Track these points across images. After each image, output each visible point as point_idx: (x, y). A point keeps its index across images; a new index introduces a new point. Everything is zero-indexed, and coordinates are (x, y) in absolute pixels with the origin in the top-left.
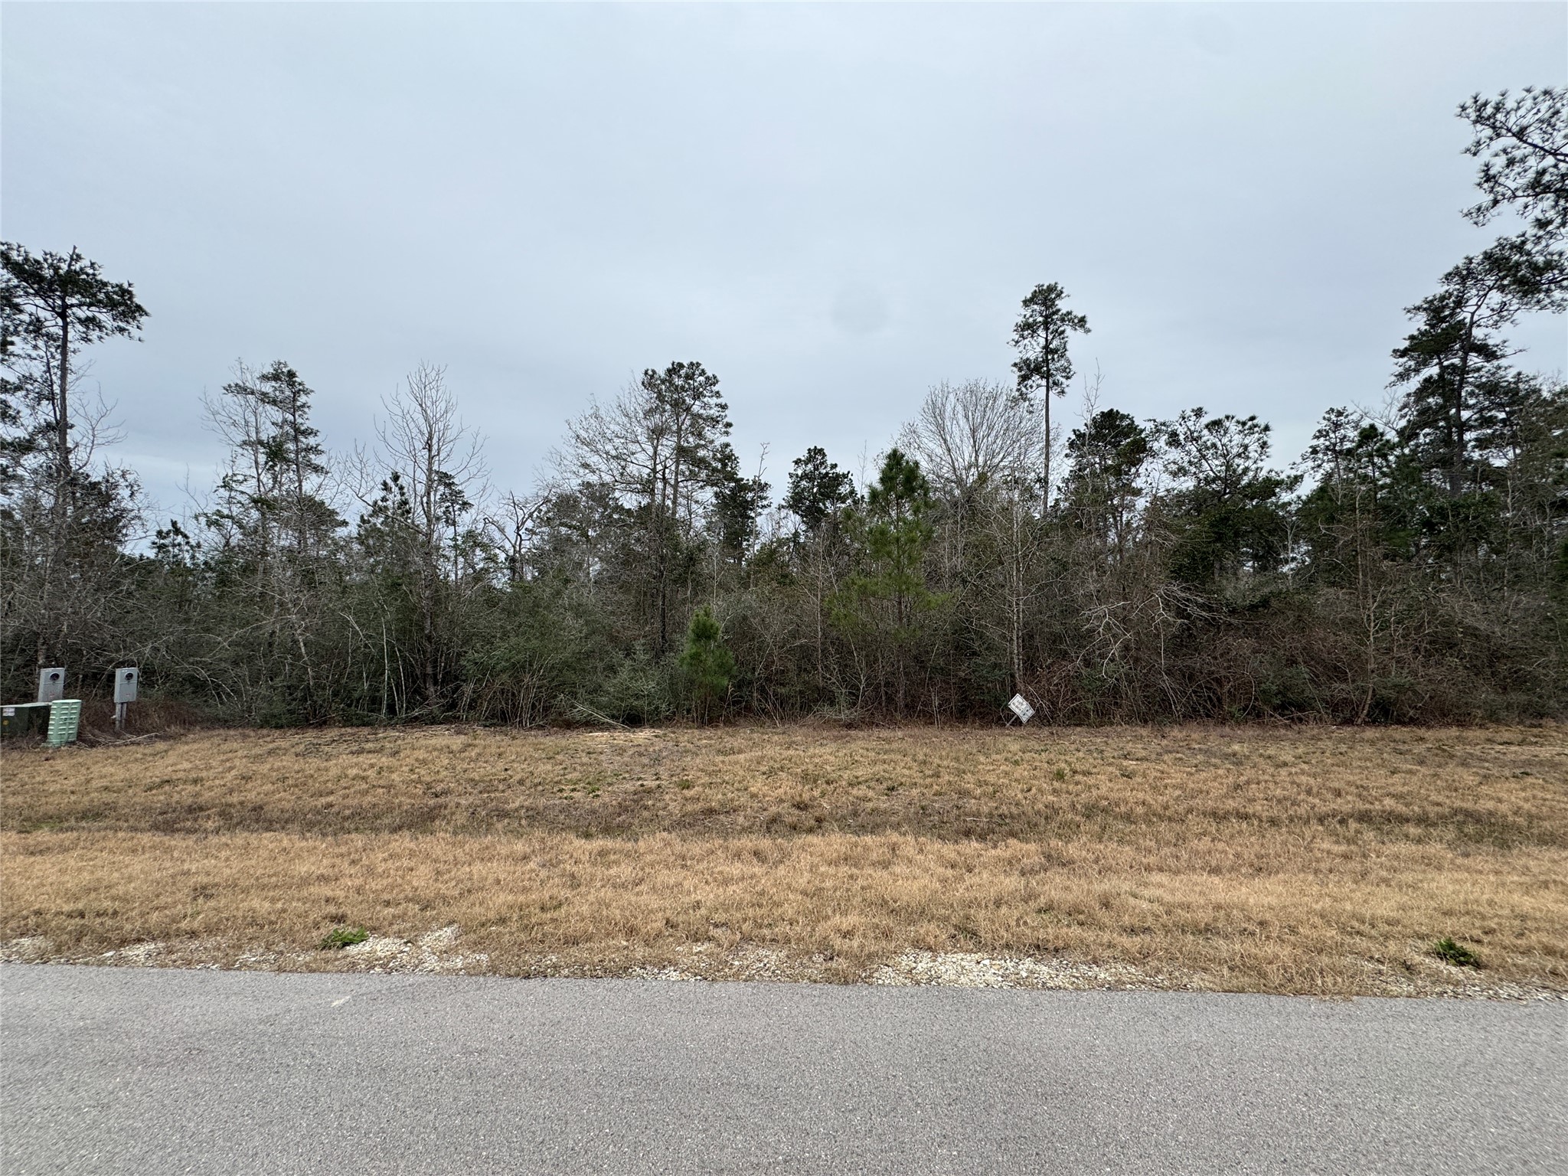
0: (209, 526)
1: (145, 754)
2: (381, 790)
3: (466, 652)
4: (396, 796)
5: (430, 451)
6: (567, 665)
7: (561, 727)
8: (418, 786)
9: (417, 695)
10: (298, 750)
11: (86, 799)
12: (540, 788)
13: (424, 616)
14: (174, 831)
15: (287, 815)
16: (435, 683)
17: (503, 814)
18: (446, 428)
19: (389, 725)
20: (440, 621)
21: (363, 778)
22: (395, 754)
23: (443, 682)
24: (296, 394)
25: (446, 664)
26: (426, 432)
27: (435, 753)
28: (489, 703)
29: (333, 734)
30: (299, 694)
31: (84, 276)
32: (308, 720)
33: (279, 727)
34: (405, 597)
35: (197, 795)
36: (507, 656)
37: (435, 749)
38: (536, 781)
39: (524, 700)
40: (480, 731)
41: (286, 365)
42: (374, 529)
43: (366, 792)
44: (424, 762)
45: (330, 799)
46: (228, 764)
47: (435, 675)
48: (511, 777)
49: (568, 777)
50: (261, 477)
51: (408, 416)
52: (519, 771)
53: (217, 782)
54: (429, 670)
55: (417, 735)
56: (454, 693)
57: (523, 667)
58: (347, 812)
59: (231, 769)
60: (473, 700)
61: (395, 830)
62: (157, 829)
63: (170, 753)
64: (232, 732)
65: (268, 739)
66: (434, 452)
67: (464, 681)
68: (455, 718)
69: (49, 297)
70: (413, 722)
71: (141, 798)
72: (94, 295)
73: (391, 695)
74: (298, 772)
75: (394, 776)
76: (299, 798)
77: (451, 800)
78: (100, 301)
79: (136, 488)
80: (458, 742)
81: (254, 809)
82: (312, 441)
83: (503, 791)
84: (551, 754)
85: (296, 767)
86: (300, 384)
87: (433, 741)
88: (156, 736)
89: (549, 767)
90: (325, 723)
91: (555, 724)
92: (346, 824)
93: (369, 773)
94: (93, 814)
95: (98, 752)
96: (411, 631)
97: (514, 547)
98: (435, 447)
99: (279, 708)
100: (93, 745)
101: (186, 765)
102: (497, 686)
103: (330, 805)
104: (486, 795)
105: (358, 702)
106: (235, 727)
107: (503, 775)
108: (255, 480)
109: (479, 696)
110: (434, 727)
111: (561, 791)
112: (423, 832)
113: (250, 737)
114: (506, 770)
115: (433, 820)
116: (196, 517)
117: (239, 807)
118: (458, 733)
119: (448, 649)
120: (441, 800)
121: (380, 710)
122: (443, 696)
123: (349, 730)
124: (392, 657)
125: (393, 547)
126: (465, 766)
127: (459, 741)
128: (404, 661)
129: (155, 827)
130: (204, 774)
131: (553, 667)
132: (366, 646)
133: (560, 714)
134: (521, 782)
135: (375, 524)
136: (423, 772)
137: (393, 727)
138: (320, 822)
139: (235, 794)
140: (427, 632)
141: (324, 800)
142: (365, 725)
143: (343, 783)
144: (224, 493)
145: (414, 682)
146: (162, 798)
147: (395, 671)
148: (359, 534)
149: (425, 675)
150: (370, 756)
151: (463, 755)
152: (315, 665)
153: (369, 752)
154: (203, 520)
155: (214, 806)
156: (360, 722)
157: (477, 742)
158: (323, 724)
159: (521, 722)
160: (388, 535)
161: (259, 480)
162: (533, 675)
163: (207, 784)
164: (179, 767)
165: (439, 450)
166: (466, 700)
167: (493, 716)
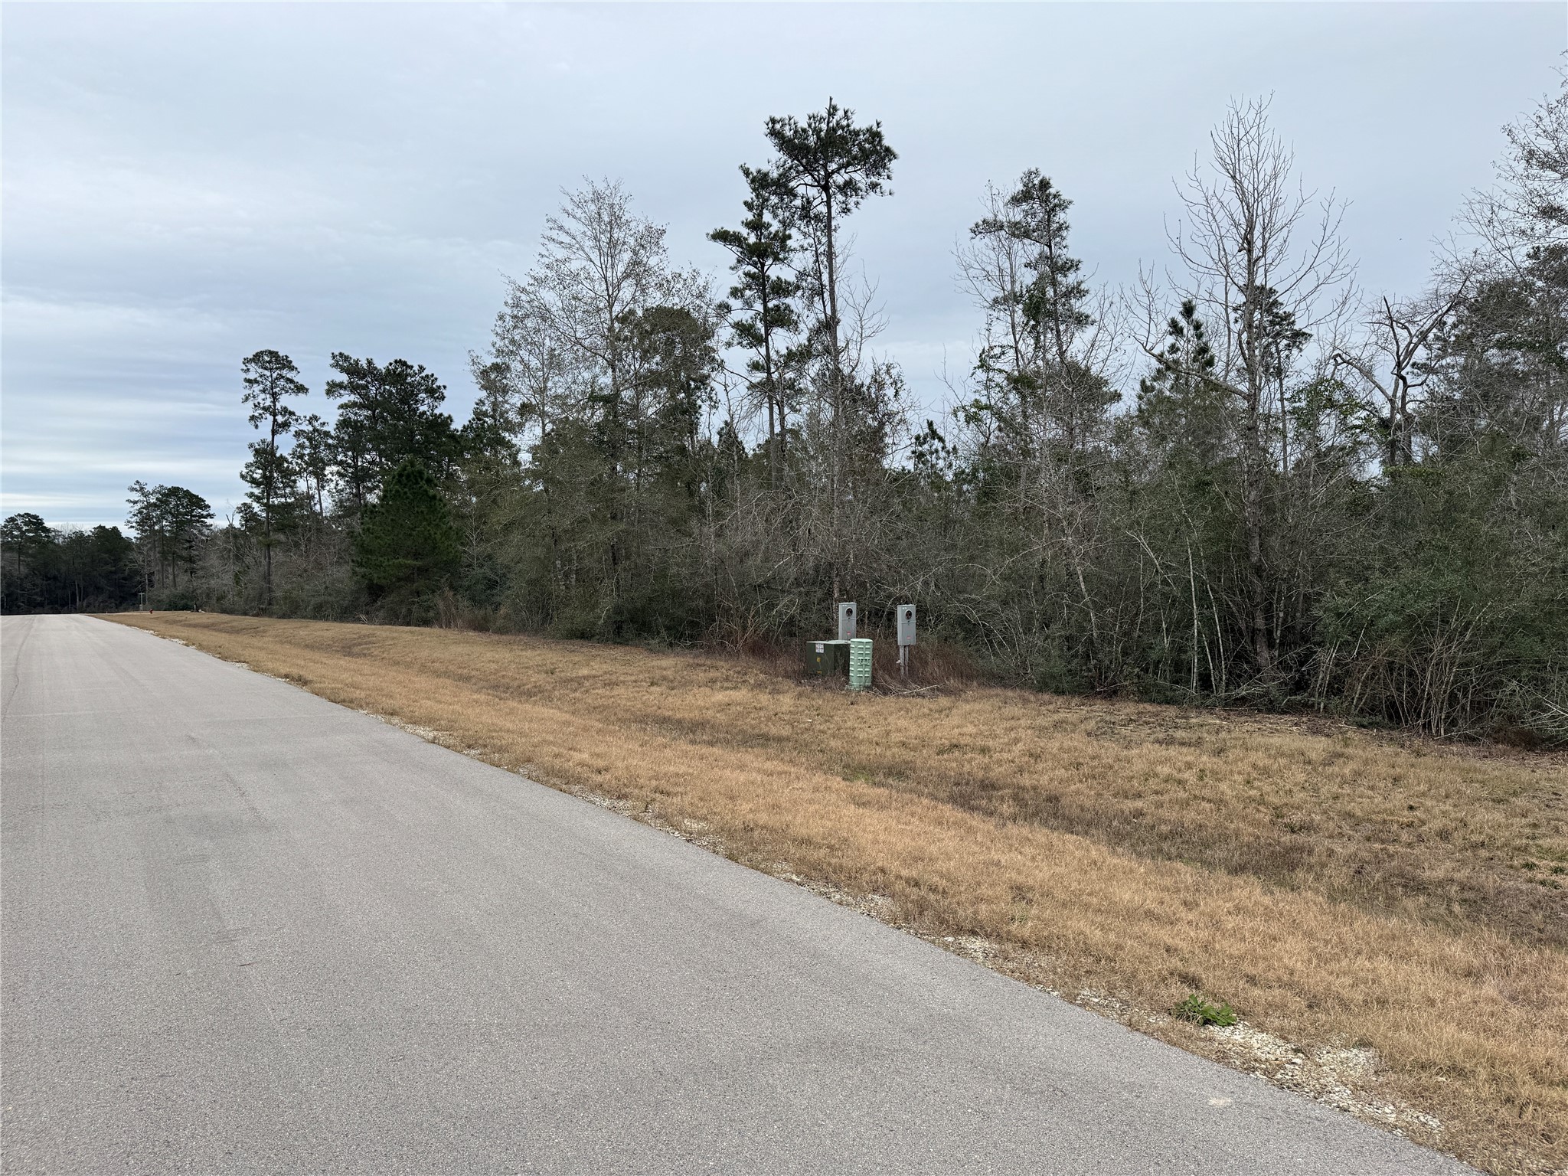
0: (968, 423)
1: (931, 710)
2: (1207, 805)
3: (1320, 594)
4: (1229, 817)
5: (1250, 251)
6: (1521, 624)
7: (1514, 745)
8: (1261, 808)
9: (1242, 664)
10: (1089, 728)
11: (889, 753)
12: (1484, 853)
13: (1248, 534)
14: (973, 809)
15: (1088, 816)
16: (1271, 645)
17: (1416, 886)
18: (1274, 205)
19: (1204, 705)
20: (1275, 542)
21: (1179, 782)
22: (1219, 752)
23: (1282, 644)
24: (1051, 212)
25: (1286, 614)
26: (1243, 221)
27: (1283, 761)
28: (1365, 685)
29: (1128, 710)
30: (1081, 649)
31: (840, 132)
32: (1093, 688)
33: (1059, 692)
34: (1218, 504)
35: (987, 768)
36: (1398, 604)
37: (1283, 755)
38: (1475, 838)
39: (1434, 685)
40: (1353, 733)
41: (1037, 173)
42: (1161, 398)
43: (1185, 804)
44: (1266, 772)
45: (1139, 804)
46: (1013, 735)
47: (1270, 632)
48: (1423, 823)
49: (1546, 843)
50: (1019, 346)
51: (1214, 201)
52: (1438, 814)
53: (1005, 755)
54: (1260, 623)
55: (1247, 726)
56: (1302, 664)
57: (1428, 624)
58: (1164, 828)
59: (1017, 741)
60: (1335, 678)
61: (1237, 870)
62: (955, 802)
63: (954, 711)
64: (1010, 694)
65: (1051, 707)
66: (1256, 253)
67: (1320, 644)
68: (1305, 705)
69: (815, 170)
70: (1237, 705)
71: (934, 761)
72: (849, 151)
73: (1203, 660)
74: (1093, 758)
75: (1223, 786)
76: (1100, 795)
77: (1320, 843)
78: (855, 158)
79: (899, 385)
80: (1318, 746)
81: (1049, 799)
82: (1071, 278)
83: (1409, 845)
84: (1500, 793)
85: (1090, 750)
86: (1055, 197)
87: (1276, 740)
88: (938, 689)
89: (1499, 817)
90: (1115, 692)
91: (1498, 736)
92: (1165, 846)
93: (1186, 775)
94: (897, 772)
95: (890, 700)
96: (1228, 559)
97: (1392, 401)
98: (1258, 243)
99: (1059, 667)
100: (886, 692)
101: (970, 729)
102: (1380, 657)
103: (1139, 814)
104: (1378, 846)
105: (1156, 667)
106: (1012, 687)
107: (1406, 816)
108: (1013, 351)
109: (1348, 673)
110: (1273, 718)
111: (1530, 866)
112: (1281, 884)
113: (1030, 701)
114: (1411, 808)
115: (1292, 867)
116: (955, 414)
117: (1032, 793)
118: (1315, 731)
119: (1289, 590)
120: (1301, 838)
121: (1188, 682)
122: (1284, 666)
123: (1149, 707)
124: (1203, 599)
125: (1189, 423)
126: (1335, 789)
127: (1321, 746)
128: (1220, 606)
129: (953, 799)
130: (990, 743)
131: (1492, 628)
132: (1165, 582)
133: (1511, 719)
134: (1444, 835)
135: (1161, 391)
136: (1266, 788)
137: (1210, 709)
138: (1129, 834)
139: (1026, 775)
140: (1254, 559)
141: (1130, 805)
142: (1169, 701)
143: (1153, 783)
144: (981, 375)
145: (1237, 642)
146: (954, 765)
147: (1208, 622)
148: (1140, 410)
149: (1254, 631)
150: (1185, 750)
151: (1329, 770)
152: (1099, 608)
153: (1182, 744)
154: (961, 415)
155: (1006, 786)
156: (1161, 697)
157: (1350, 751)
158: (1112, 694)
159: (1427, 726)
160: (1181, 406)
161: (1017, 351)
162: (1450, 640)
163: (996, 756)
164: (965, 729)
165: (1264, 248)
166: (1323, 677)
167: (1373, 710)
